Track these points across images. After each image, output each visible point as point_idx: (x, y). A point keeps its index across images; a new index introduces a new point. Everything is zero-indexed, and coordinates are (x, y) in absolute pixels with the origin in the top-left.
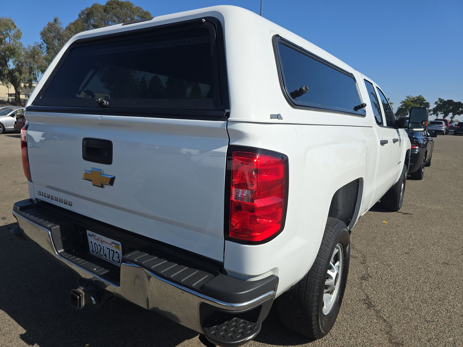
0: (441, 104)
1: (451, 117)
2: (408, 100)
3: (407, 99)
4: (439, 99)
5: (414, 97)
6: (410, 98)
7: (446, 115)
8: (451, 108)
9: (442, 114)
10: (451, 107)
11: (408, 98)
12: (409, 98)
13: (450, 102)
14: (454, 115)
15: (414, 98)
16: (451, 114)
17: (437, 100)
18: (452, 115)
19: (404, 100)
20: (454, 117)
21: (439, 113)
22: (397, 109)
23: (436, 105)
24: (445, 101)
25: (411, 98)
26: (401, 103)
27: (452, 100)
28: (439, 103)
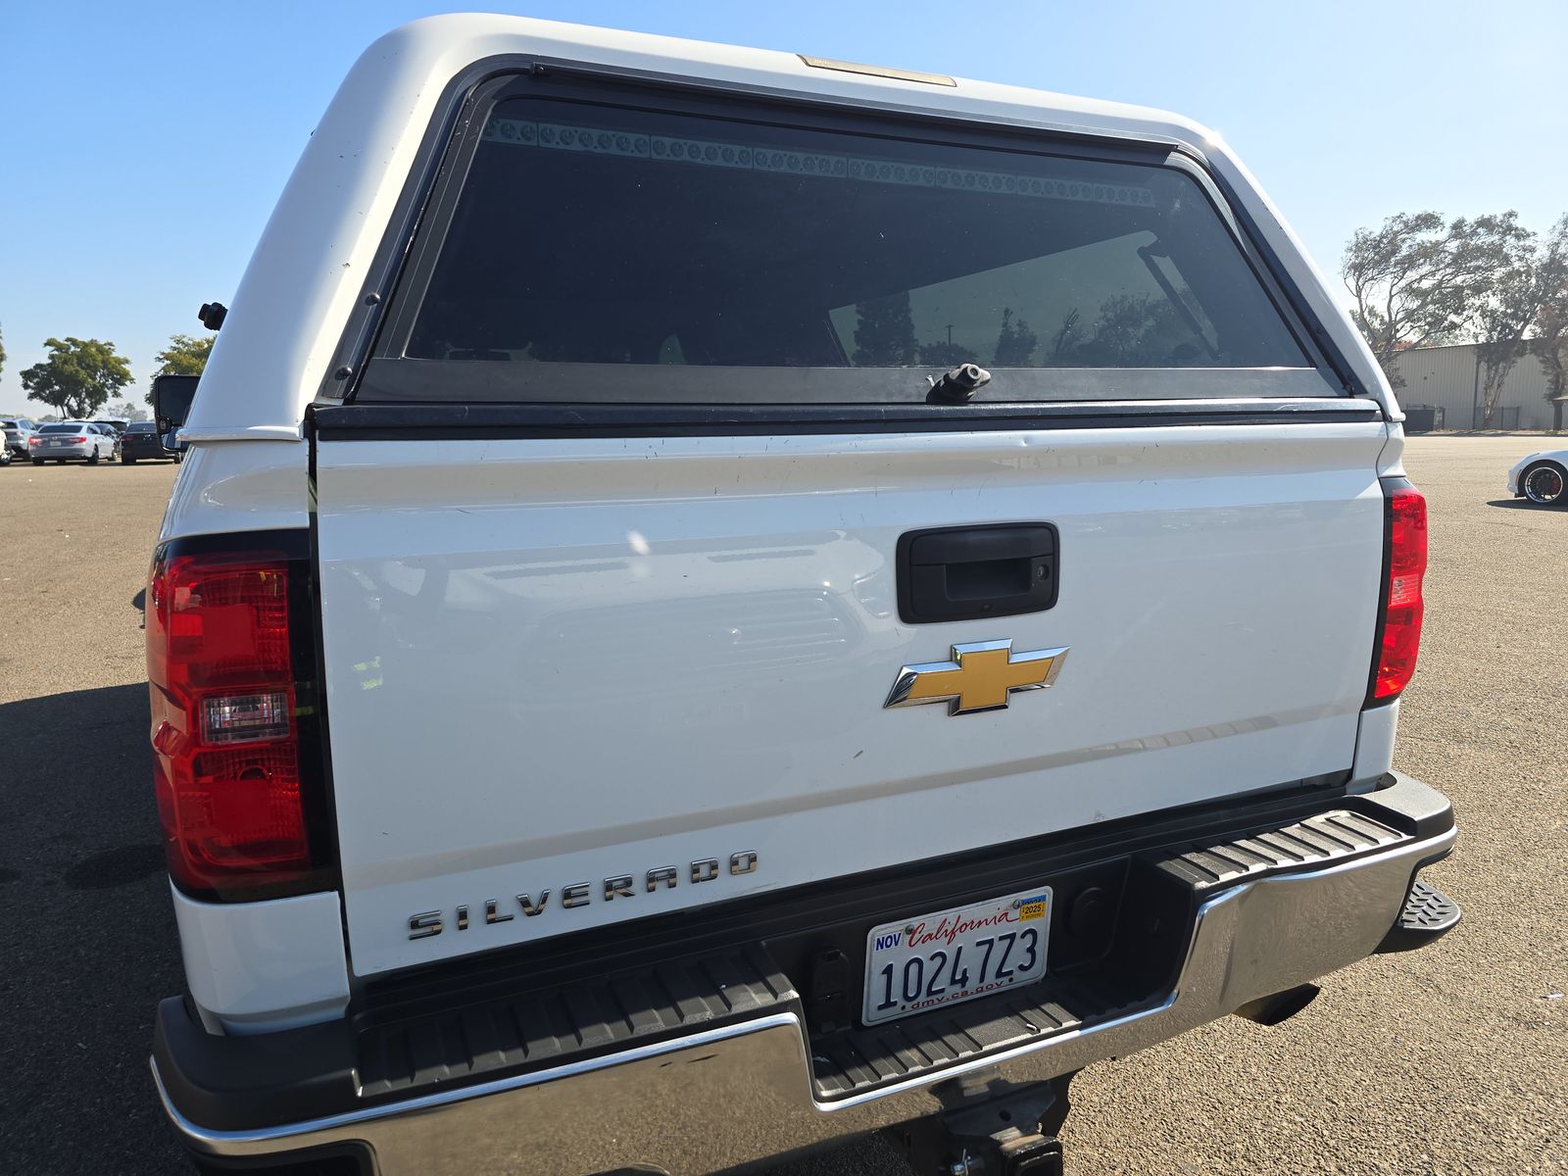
2: (179, 348)
3: (177, 346)
5: (197, 340)
6: (186, 345)
11: (178, 342)
12: (183, 343)
15: (199, 345)
19: (167, 351)
22: (152, 382)
25: (190, 342)
26: (160, 359)
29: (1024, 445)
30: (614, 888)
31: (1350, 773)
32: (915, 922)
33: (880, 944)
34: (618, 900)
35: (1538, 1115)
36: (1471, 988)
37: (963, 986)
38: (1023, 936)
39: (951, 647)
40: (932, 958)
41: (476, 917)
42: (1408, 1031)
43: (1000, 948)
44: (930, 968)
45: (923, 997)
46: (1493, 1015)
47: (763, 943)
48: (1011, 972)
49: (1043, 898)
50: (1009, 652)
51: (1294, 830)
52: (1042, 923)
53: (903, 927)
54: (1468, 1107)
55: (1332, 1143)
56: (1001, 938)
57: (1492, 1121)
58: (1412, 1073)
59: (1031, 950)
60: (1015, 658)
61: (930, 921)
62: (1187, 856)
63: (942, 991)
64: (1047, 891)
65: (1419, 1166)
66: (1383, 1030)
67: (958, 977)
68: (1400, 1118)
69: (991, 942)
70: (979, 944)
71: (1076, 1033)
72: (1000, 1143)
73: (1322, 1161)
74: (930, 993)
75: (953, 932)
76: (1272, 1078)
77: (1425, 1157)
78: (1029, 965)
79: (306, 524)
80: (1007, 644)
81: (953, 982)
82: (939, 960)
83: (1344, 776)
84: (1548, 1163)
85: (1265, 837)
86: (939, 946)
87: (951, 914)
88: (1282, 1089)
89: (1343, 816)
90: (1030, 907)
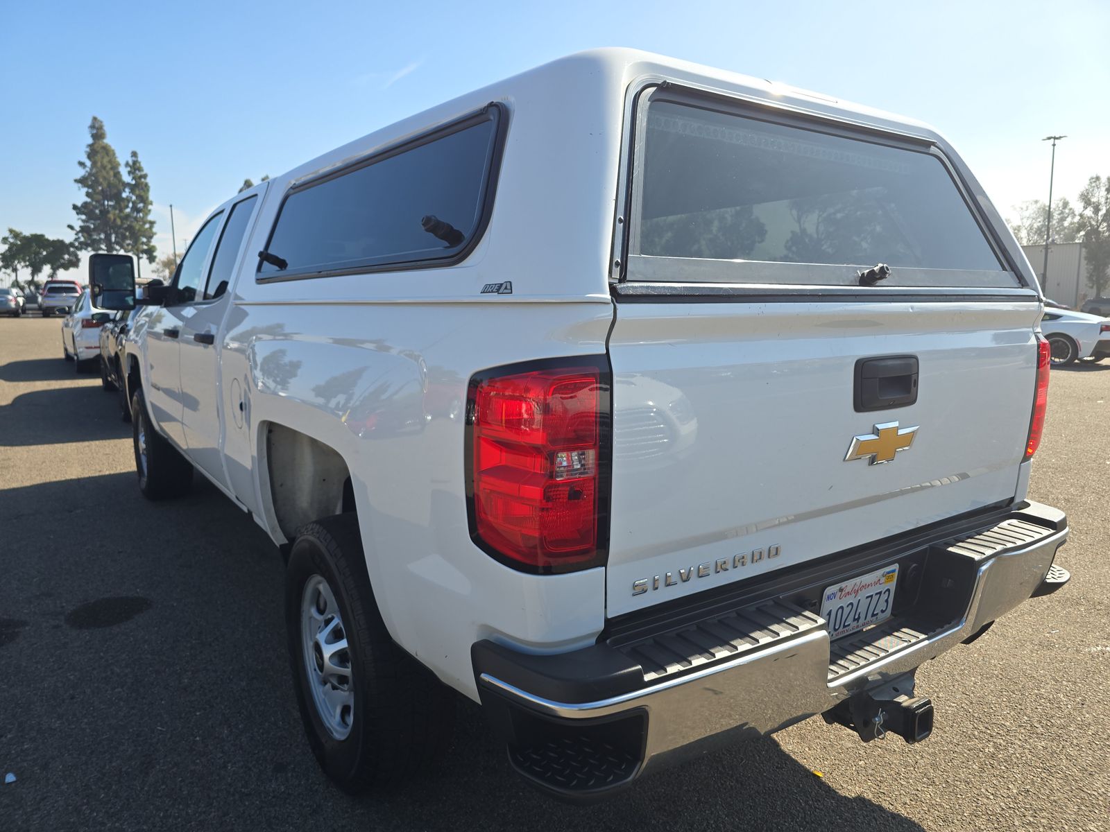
0: (19, 243)
1: (48, 273)
4: (11, 231)
7: (36, 270)
8: (45, 253)
9: (27, 266)
10: (44, 250)
13: (38, 240)
14: (55, 269)
16: (47, 269)
17: (7, 234)
18: (51, 271)
20: (56, 275)
21: (19, 267)
23: (6, 247)
24: (25, 238)
27: (42, 236)
28: (11, 240)
29: (911, 310)
30: (720, 568)
31: (1012, 499)
32: (843, 585)
33: (829, 598)
34: (722, 573)
35: (1072, 693)
36: (1010, 630)
37: (858, 622)
38: (885, 593)
39: (874, 426)
40: (848, 606)
41: (661, 584)
42: (988, 655)
43: (875, 598)
44: (847, 610)
45: (841, 629)
46: (1028, 643)
47: (781, 597)
48: (877, 614)
49: (894, 571)
50: (897, 428)
51: (996, 529)
52: (892, 585)
53: (838, 588)
54: (1036, 691)
55: (976, 715)
56: (877, 594)
57: (1051, 697)
58: (1000, 676)
59: (887, 601)
60: (901, 432)
61: (849, 585)
62: (958, 544)
63: (849, 625)
64: (896, 567)
65: (1025, 723)
66: (975, 655)
67: (856, 617)
68: (1005, 700)
69: (871, 596)
70: (867, 597)
71: (926, 642)
72: (900, 703)
73: (975, 725)
74: (844, 626)
75: (858, 591)
76: (929, 685)
77: (1026, 718)
78: (884, 609)
79: (605, 352)
80: (896, 424)
81: (854, 620)
82: (850, 606)
83: (1010, 501)
84: (1087, 715)
85: (985, 533)
86: (850, 599)
87: (857, 580)
88: (937, 690)
89: (1014, 522)
90: (888, 575)
